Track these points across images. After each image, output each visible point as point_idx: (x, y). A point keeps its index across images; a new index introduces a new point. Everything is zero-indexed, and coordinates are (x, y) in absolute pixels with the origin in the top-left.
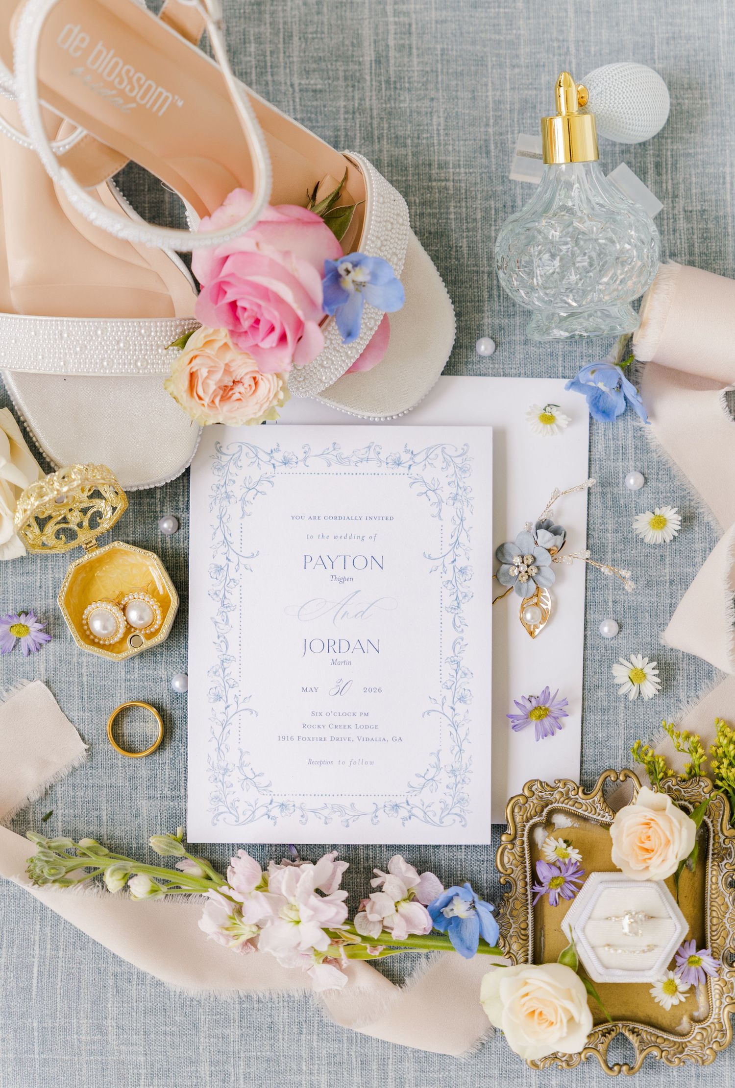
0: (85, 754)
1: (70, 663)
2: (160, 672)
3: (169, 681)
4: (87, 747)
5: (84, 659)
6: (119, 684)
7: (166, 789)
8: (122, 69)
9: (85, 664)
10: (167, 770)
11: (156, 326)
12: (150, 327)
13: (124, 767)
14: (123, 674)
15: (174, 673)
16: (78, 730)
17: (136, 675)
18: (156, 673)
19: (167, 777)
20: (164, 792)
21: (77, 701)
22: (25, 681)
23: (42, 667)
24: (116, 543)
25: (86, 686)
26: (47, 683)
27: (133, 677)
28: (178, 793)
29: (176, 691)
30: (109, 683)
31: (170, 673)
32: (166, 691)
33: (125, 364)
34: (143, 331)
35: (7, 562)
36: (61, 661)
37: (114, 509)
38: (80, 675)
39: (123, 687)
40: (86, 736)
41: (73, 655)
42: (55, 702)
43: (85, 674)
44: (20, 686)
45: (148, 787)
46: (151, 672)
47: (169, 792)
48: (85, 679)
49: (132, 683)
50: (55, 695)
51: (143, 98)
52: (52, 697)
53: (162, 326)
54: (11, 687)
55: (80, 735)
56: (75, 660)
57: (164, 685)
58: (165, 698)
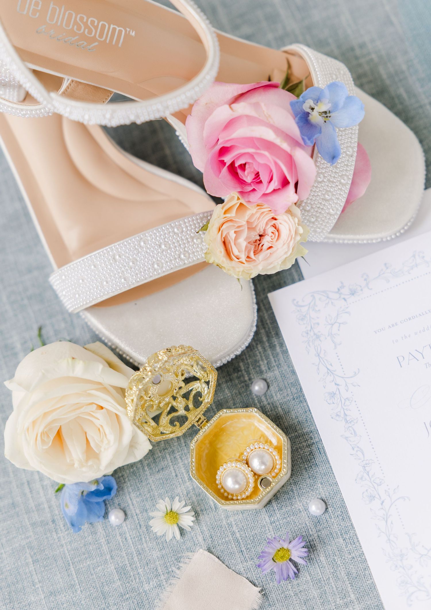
0: (259, 595)
1: (221, 527)
2: (296, 506)
3: (306, 510)
4: (259, 589)
5: (232, 519)
6: (267, 528)
7: (338, 600)
8: (76, 18)
9: (234, 523)
10: (333, 583)
11: (185, 223)
12: (180, 225)
13: (296, 594)
14: (267, 518)
15: (308, 501)
16: (247, 578)
17: (278, 515)
18: (293, 507)
19: (335, 589)
20: (338, 603)
21: (238, 555)
22: (190, 554)
23: (200, 539)
24: (221, 413)
25: (241, 541)
26: (209, 551)
27: (276, 518)
28: (349, 599)
29: (316, 515)
30: (259, 531)
31: (305, 503)
32: (307, 518)
33: (171, 260)
34: (176, 230)
35: (141, 461)
36: (213, 529)
37: (208, 383)
38: (233, 534)
39: (271, 529)
40: (256, 581)
41: (222, 520)
42: (221, 562)
43: (237, 531)
44: (187, 560)
45: (323, 604)
46: (289, 508)
47: (341, 601)
48: (238, 535)
49: (278, 523)
50: (218, 558)
51: (101, 35)
52: (217, 559)
53: (189, 221)
54: (181, 565)
55: (250, 582)
56: (224, 522)
57: (303, 515)
58: (308, 525)
